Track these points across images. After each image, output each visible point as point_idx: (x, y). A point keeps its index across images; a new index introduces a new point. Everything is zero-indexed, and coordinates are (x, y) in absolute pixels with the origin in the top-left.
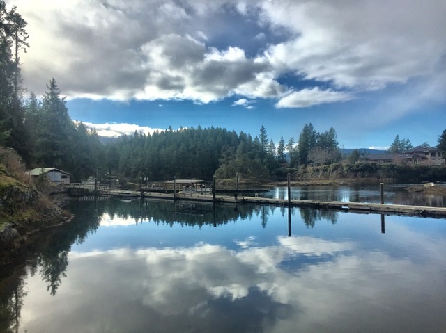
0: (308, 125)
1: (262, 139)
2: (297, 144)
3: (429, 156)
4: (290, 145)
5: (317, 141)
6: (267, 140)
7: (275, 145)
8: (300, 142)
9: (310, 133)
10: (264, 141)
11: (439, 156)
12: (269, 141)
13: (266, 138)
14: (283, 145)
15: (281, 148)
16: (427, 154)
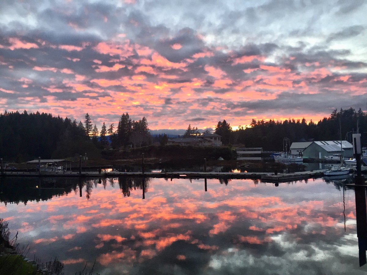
0: (125, 114)
1: (87, 124)
2: (117, 129)
3: (213, 140)
4: (111, 130)
5: (132, 127)
6: (91, 125)
7: (98, 130)
8: (119, 127)
9: (127, 121)
10: (89, 126)
11: (219, 140)
12: (93, 126)
13: (90, 124)
14: (105, 130)
15: (103, 132)
16: (212, 138)
